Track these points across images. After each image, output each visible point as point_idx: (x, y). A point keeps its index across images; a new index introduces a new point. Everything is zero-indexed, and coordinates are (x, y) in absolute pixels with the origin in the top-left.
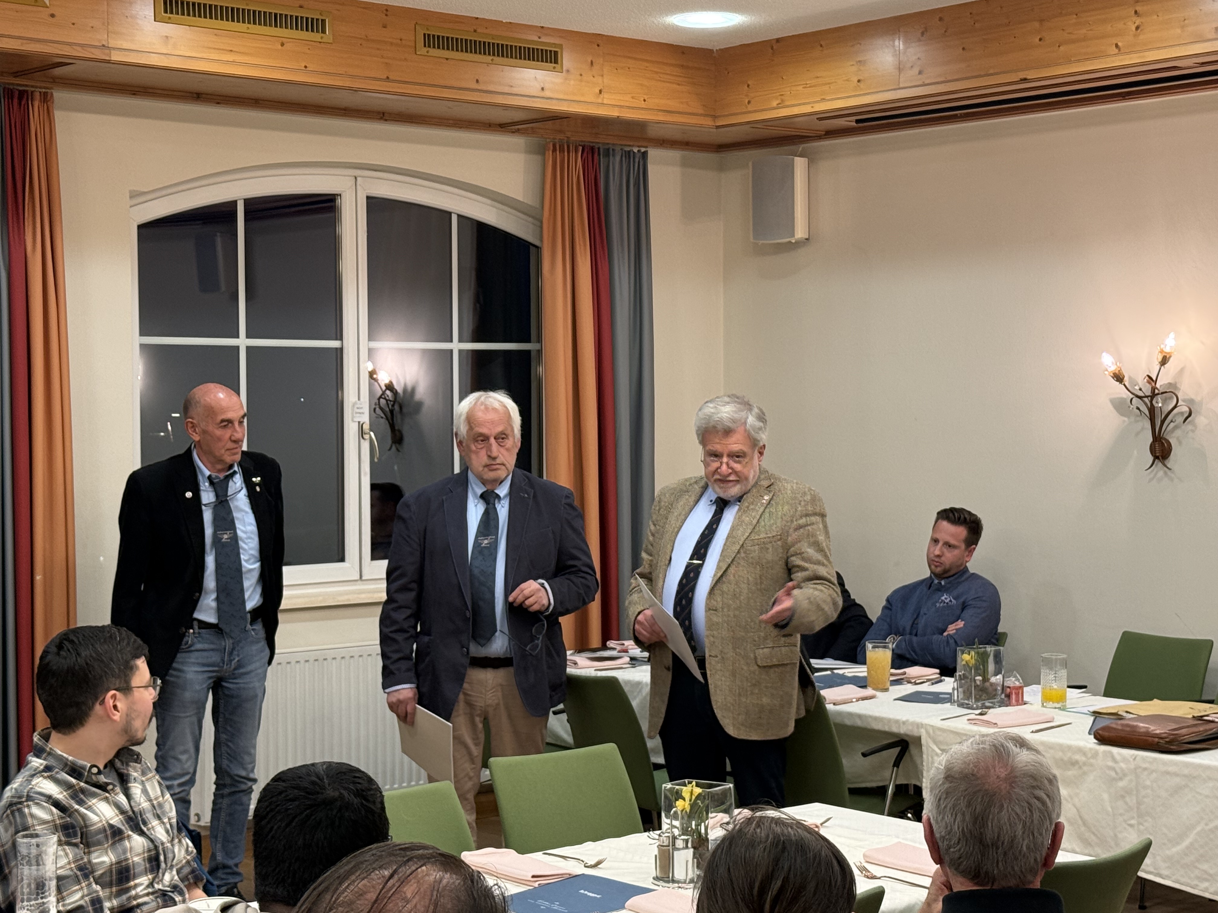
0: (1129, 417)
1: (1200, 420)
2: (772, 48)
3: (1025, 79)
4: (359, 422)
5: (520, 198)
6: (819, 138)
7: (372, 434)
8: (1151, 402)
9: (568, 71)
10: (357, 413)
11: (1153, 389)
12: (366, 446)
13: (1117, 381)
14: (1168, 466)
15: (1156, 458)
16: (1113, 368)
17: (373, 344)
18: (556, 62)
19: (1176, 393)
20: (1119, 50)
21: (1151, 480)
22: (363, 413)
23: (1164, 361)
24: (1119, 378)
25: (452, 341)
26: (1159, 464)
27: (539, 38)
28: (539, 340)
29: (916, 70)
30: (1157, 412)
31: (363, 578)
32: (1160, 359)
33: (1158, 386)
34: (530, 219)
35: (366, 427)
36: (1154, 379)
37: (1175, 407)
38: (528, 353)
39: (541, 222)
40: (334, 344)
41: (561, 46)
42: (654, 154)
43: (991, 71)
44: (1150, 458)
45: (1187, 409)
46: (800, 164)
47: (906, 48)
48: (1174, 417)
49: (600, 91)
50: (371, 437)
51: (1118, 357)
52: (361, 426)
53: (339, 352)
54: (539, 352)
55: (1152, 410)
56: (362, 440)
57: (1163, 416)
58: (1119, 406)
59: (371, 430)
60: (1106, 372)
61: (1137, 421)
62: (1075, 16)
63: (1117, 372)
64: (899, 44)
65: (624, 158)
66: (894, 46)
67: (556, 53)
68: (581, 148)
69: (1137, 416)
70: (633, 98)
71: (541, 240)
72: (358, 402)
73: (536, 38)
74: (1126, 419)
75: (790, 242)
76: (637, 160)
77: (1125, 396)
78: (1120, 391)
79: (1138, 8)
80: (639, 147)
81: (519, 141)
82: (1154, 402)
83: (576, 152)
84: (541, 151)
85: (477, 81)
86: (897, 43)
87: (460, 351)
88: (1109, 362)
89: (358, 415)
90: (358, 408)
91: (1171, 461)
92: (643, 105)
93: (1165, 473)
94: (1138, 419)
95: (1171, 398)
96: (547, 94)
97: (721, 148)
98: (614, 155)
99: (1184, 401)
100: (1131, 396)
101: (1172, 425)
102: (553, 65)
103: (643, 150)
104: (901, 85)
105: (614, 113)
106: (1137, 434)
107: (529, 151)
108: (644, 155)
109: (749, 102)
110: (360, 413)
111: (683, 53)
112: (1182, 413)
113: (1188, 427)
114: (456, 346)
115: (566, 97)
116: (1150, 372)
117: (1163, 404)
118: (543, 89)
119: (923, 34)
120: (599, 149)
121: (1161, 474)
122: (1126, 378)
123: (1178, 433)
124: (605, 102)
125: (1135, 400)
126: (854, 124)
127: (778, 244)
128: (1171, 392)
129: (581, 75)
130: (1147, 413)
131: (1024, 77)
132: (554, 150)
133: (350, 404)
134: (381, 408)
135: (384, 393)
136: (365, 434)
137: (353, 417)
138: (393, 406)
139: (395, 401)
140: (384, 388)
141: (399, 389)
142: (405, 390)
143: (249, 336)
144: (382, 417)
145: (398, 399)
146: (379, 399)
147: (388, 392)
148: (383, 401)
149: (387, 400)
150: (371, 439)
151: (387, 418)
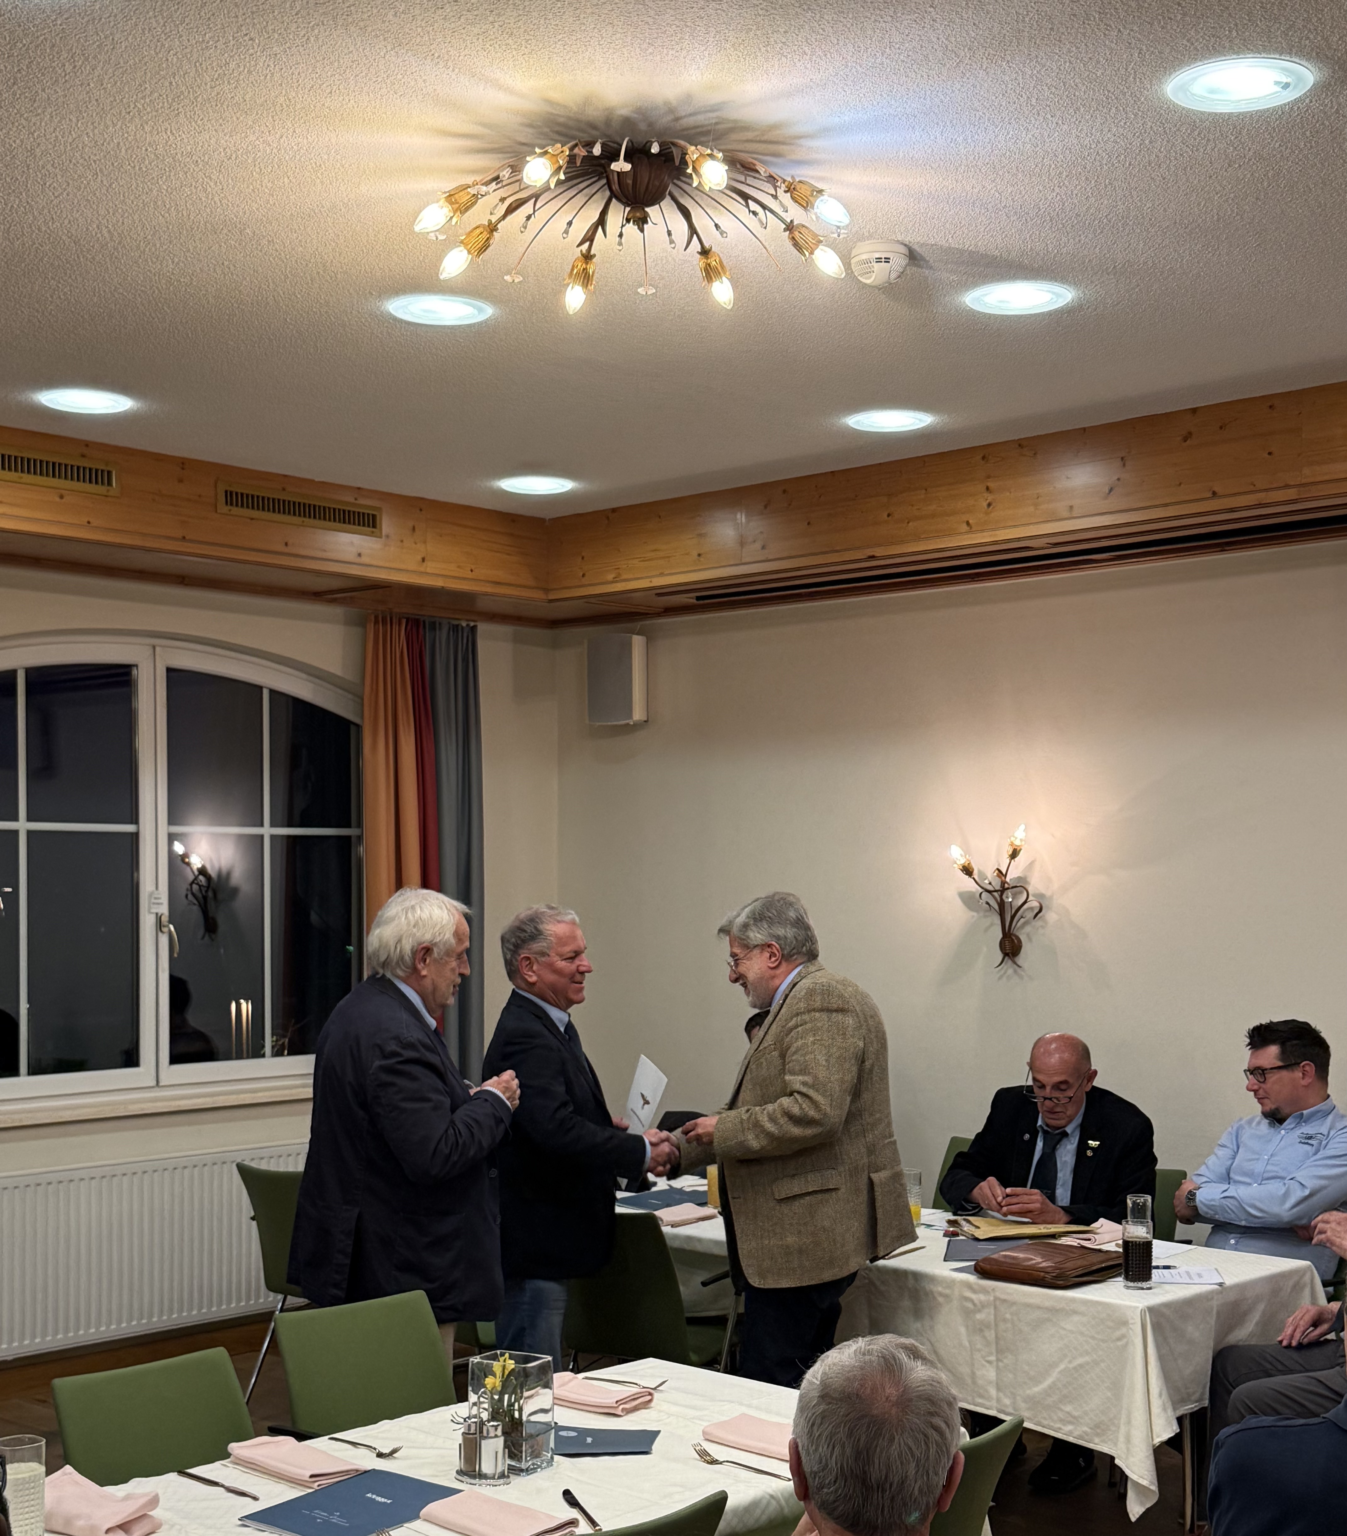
0: (977, 911)
1: (1050, 916)
2: (608, 518)
3: (873, 557)
4: (157, 914)
5: (339, 672)
6: (659, 615)
7: (172, 927)
8: (1001, 896)
9: (387, 536)
10: (154, 903)
11: (1003, 883)
12: (164, 940)
13: (966, 874)
14: (1019, 963)
15: (1006, 955)
16: (962, 861)
17: (175, 829)
18: (374, 526)
19: (1027, 887)
20: (971, 528)
21: (1000, 978)
22: (162, 904)
23: (1014, 855)
24: (967, 871)
25: (262, 825)
26: (1008, 962)
27: (356, 499)
28: (360, 825)
29: (758, 545)
30: (1007, 907)
31: (161, 1084)
32: (1010, 853)
33: (1008, 879)
34: (350, 696)
35: (165, 919)
36: (1004, 873)
37: (1025, 902)
38: (348, 838)
39: (362, 699)
40: (130, 828)
41: (379, 509)
42: (483, 628)
43: (838, 548)
44: (999, 956)
45: (1038, 905)
46: (638, 642)
47: (748, 522)
48: (1024, 912)
49: (423, 560)
50: (170, 930)
51: (967, 851)
52: (159, 918)
53: (134, 837)
54: (360, 838)
55: (1002, 904)
56: (160, 934)
57: (1013, 912)
58: (967, 899)
59: (170, 922)
60: (955, 865)
61: (985, 917)
62: (924, 491)
63: (966, 864)
64: (741, 517)
65: (451, 633)
66: (736, 519)
67: (374, 516)
68: (404, 621)
69: (987, 911)
70: (459, 567)
71: (362, 717)
72: (156, 892)
73: (352, 500)
74: (975, 914)
75: (628, 724)
76: (465, 635)
77: (974, 890)
78: (969, 885)
79: (989, 484)
80: (468, 620)
81: (338, 611)
82: (1004, 897)
83: (400, 625)
84: (361, 622)
85: (286, 544)
86: (739, 516)
87: (273, 837)
88: (957, 855)
89: (156, 906)
90: (156, 898)
91: (1021, 959)
92: (470, 575)
93: (1015, 971)
94: (987, 914)
95: (1021, 893)
96: (365, 560)
97: (554, 623)
98: (440, 629)
99: (1034, 896)
100: (981, 890)
101: (1022, 920)
102: (371, 529)
103: (472, 624)
104: (744, 561)
105: (438, 583)
106: (987, 930)
107: (348, 622)
108: (473, 629)
109: (583, 575)
110: (158, 904)
111: (513, 521)
112: (1032, 909)
113: (1038, 923)
114: (267, 831)
115: (387, 565)
116: (999, 865)
117: (1013, 898)
118: (360, 555)
119: (766, 507)
120: (424, 622)
121: (1010, 971)
122: (975, 872)
123: (1028, 929)
124: (428, 570)
125: (984, 895)
126: (695, 601)
127: (616, 726)
128: (1020, 886)
129: (402, 541)
130: (996, 907)
131: (872, 554)
132: (376, 622)
133: (147, 894)
134: (193, 894)
135: (196, 878)
136: (164, 926)
137: (150, 908)
138: (206, 891)
139: (208, 887)
140: (196, 873)
141: (213, 873)
142: (219, 875)
143: (29, 819)
144: (195, 904)
145: (212, 885)
146: (191, 884)
147: (201, 878)
148: (195, 887)
149: (200, 886)
150: (170, 932)
151: (200, 905)
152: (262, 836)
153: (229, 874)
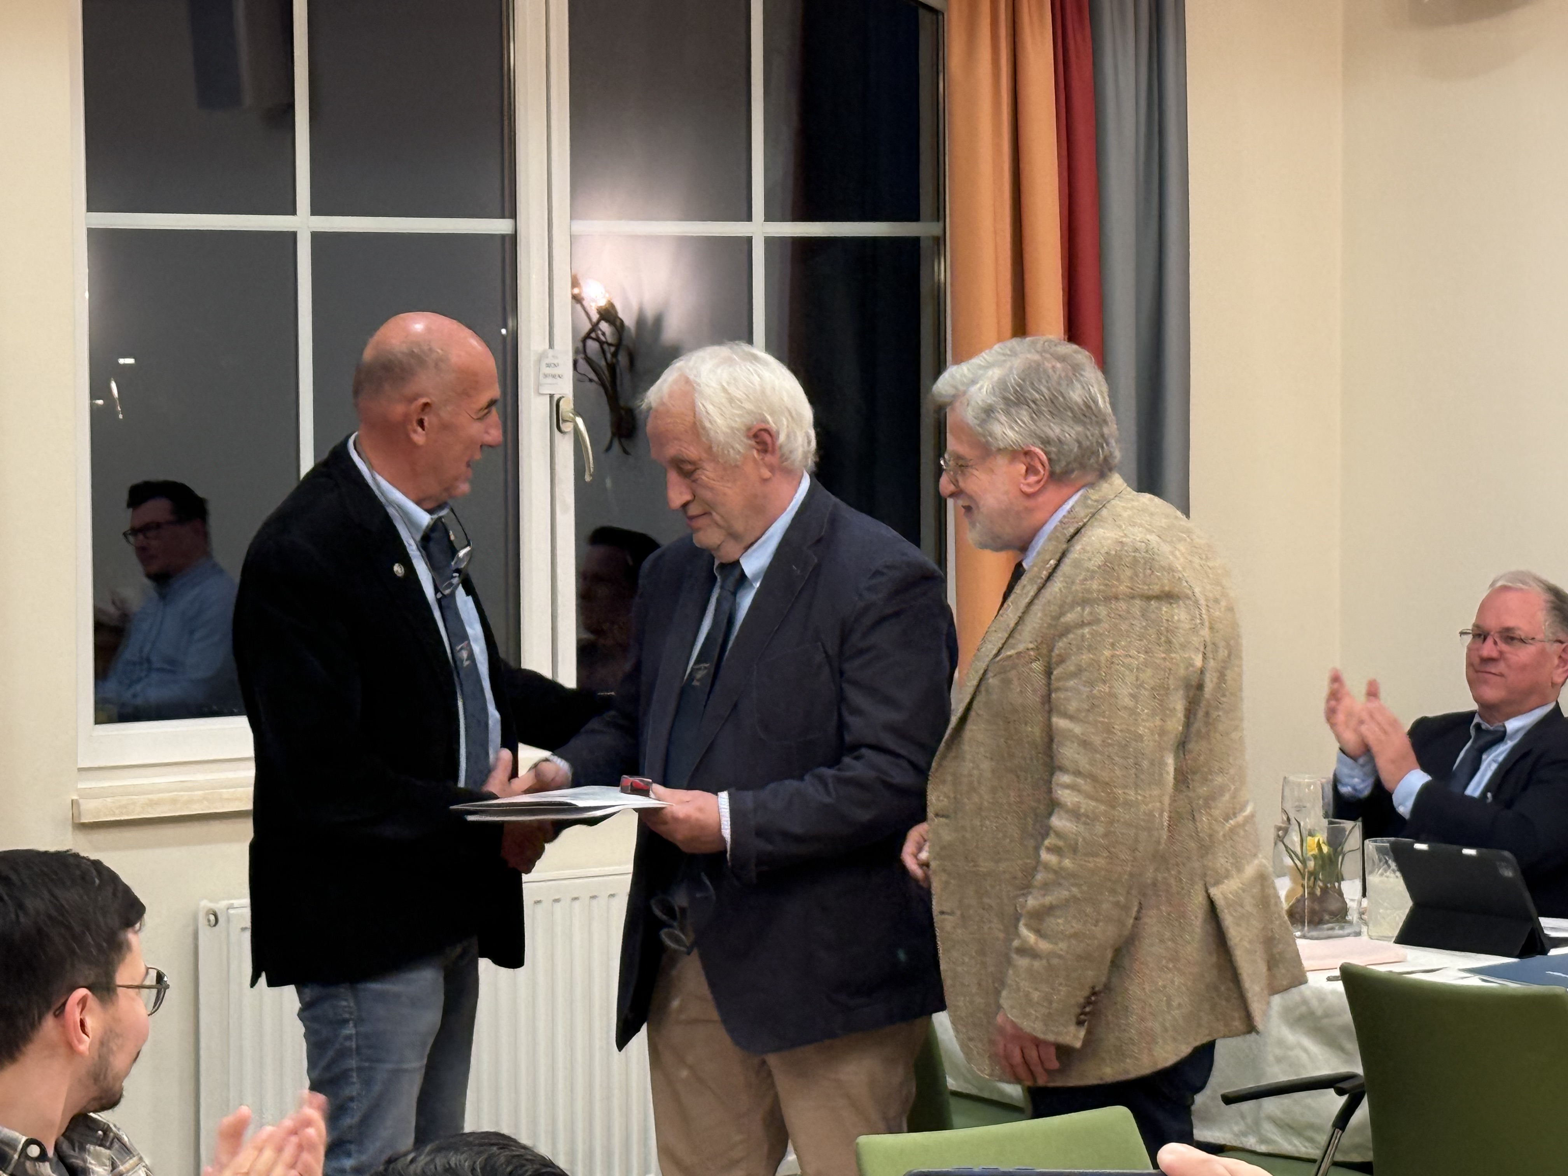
4: (552, 396)
7: (580, 421)
10: (546, 376)
12: (565, 448)
17: (579, 226)
22: (561, 377)
25: (749, 218)
28: (939, 214)
35: (567, 406)
38: (915, 242)
40: (500, 226)
50: (576, 430)
52: (556, 405)
53: (511, 242)
54: (939, 242)
56: (558, 436)
59: (578, 412)
72: (550, 352)
87: (769, 242)
89: (549, 380)
90: (548, 365)
110: (554, 376)
114: (759, 229)
133: (533, 358)
134: (588, 360)
135: (595, 327)
136: (565, 421)
137: (538, 385)
138: (615, 355)
139: (618, 345)
140: (595, 317)
141: (628, 318)
142: (641, 321)
143: (316, 210)
144: (591, 380)
145: (625, 342)
146: (584, 341)
147: (604, 326)
148: (592, 345)
149: (601, 343)
150: (576, 431)
151: (603, 384)
152: (749, 240)
153: (659, 321)
